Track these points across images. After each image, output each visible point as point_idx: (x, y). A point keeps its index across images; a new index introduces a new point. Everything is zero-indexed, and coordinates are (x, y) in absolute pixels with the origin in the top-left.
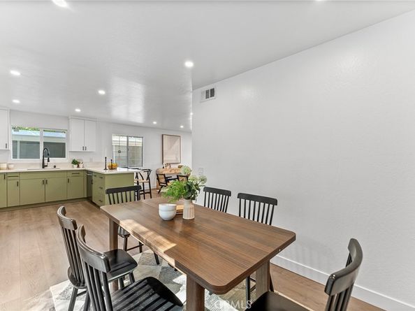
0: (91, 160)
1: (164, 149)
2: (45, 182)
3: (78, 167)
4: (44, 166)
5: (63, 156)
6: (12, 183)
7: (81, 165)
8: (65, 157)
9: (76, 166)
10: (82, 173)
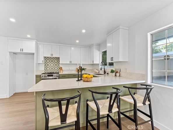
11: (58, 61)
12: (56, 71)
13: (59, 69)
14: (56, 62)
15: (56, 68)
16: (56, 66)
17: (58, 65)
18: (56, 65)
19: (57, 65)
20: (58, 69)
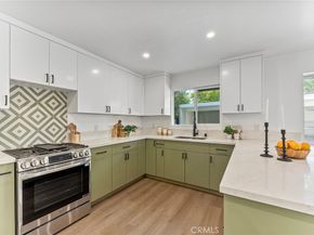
2: (185, 156)
3: (233, 137)
4: (195, 134)
5: (217, 121)
6: (159, 151)
8: (219, 123)
11: (60, 104)
12: (54, 139)
13: (64, 129)
14: (53, 106)
15: (54, 127)
16: (54, 120)
17: (61, 117)
18: (54, 117)
19: (58, 116)
20: (60, 129)
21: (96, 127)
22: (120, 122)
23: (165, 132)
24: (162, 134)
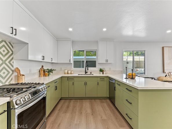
0: (110, 69)
1: (165, 59)
2: (86, 84)
3: (103, 73)
4: (86, 72)
6: (71, 83)
7: (104, 73)
8: (96, 67)
9: (101, 73)
10: (106, 79)
11: (9, 52)
13: (11, 72)
14: (4, 54)
15: (4, 70)
16: (4, 65)
17: (9, 62)
18: (4, 62)
19: (7, 62)
20: (9, 72)
21: (30, 70)
22: (42, 66)
23: (69, 72)
24: (68, 73)
